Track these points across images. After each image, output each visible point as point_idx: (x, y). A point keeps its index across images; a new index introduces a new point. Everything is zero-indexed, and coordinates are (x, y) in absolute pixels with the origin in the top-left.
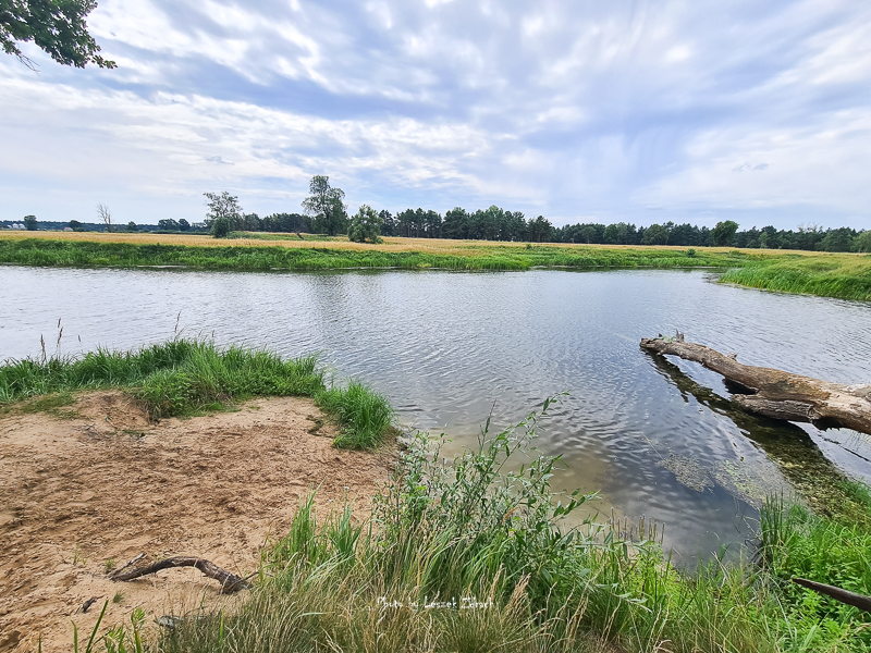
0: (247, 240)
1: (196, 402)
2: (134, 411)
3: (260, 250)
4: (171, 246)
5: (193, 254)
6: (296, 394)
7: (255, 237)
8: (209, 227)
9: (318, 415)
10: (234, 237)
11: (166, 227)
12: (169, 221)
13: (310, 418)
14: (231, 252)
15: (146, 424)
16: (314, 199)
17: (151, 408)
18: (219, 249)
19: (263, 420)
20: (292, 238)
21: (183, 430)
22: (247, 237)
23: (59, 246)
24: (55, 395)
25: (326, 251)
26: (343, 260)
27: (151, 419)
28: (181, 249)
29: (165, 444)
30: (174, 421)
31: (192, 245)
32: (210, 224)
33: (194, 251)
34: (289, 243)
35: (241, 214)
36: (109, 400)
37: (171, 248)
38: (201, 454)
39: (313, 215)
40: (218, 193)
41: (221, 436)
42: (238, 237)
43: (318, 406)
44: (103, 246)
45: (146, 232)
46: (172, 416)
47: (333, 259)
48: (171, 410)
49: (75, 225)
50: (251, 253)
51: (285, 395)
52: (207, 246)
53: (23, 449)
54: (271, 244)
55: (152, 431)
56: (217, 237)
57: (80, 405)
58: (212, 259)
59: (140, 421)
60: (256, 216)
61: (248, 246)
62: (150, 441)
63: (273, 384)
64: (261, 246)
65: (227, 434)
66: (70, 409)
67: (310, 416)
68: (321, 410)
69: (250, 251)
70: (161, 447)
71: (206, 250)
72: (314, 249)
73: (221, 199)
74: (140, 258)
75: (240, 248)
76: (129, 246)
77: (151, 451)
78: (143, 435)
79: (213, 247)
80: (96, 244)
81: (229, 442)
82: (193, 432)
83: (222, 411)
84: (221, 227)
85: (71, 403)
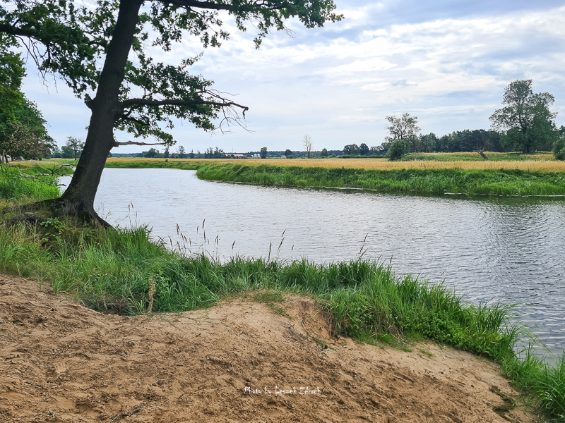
0: (422, 162)
1: (369, 328)
2: (321, 322)
3: (436, 173)
4: (352, 170)
5: (369, 176)
6: (475, 351)
7: (430, 158)
8: (386, 150)
9: (507, 390)
10: (408, 159)
11: (350, 152)
12: (353, 146)
13: (494, 389)
14: (405, 175)
15: (328, 337)
16: (509, 110)
17: (334, 322)
18: (393, 172)
19: (435, 371)
20: (473, 158)
21: (357, 355)
22: (422, 158)
23: (278, 170)
24: (272, 291)
25: (518, 173)
26: (543, 184)
27: (332, 333)
28: (360, 172)
29: (343, 364)
30: (350, 343)
31: (371, 168)
32: (386, 147)
33: (371, 173)
34: (469, 164)
35: (418, 135)
36: (305, 305)
37: (351, 171)
38: (373, 387)
39: (504, 129)
40: (399, 116)
41: (391, 375)
42: (412, 159)
43: (507, 378)
44: (305, 170)
45: (334, 157)
46: (349, 336)
47: (528, 184)
48: (348, 330)
49: (288, 154)
50: (425, 175)
51: (461, 349)
52: (382, 169)
53: (252, 331)
54: (449, 165)
55: (333, 347)
56: (392, 160)
57: (286, 304)
58: (385, 182)
59: (325, 333)
60: (433, 136)
61: (423, 169)
62: (331, 355)
63: (447, 331)
64: (436, 168)
65: (398, 374)
66: (280, 306)
67: (496, 388)
68: (511, 385)
69: (423, 173)
70: (339, 365)
71: (382, 172)
72: (502, 170)
73: (401, 121)
74: (328, 180)
75: (414, 171)
76: (322, 170)
77: (332, 366)
78: (326, 347)
79: (388, 169)
80: (300, 169)
81: (400, 386)
82: (366, 360)
83: (393, 346)
84: (396, 150)
85: (281, 301)
